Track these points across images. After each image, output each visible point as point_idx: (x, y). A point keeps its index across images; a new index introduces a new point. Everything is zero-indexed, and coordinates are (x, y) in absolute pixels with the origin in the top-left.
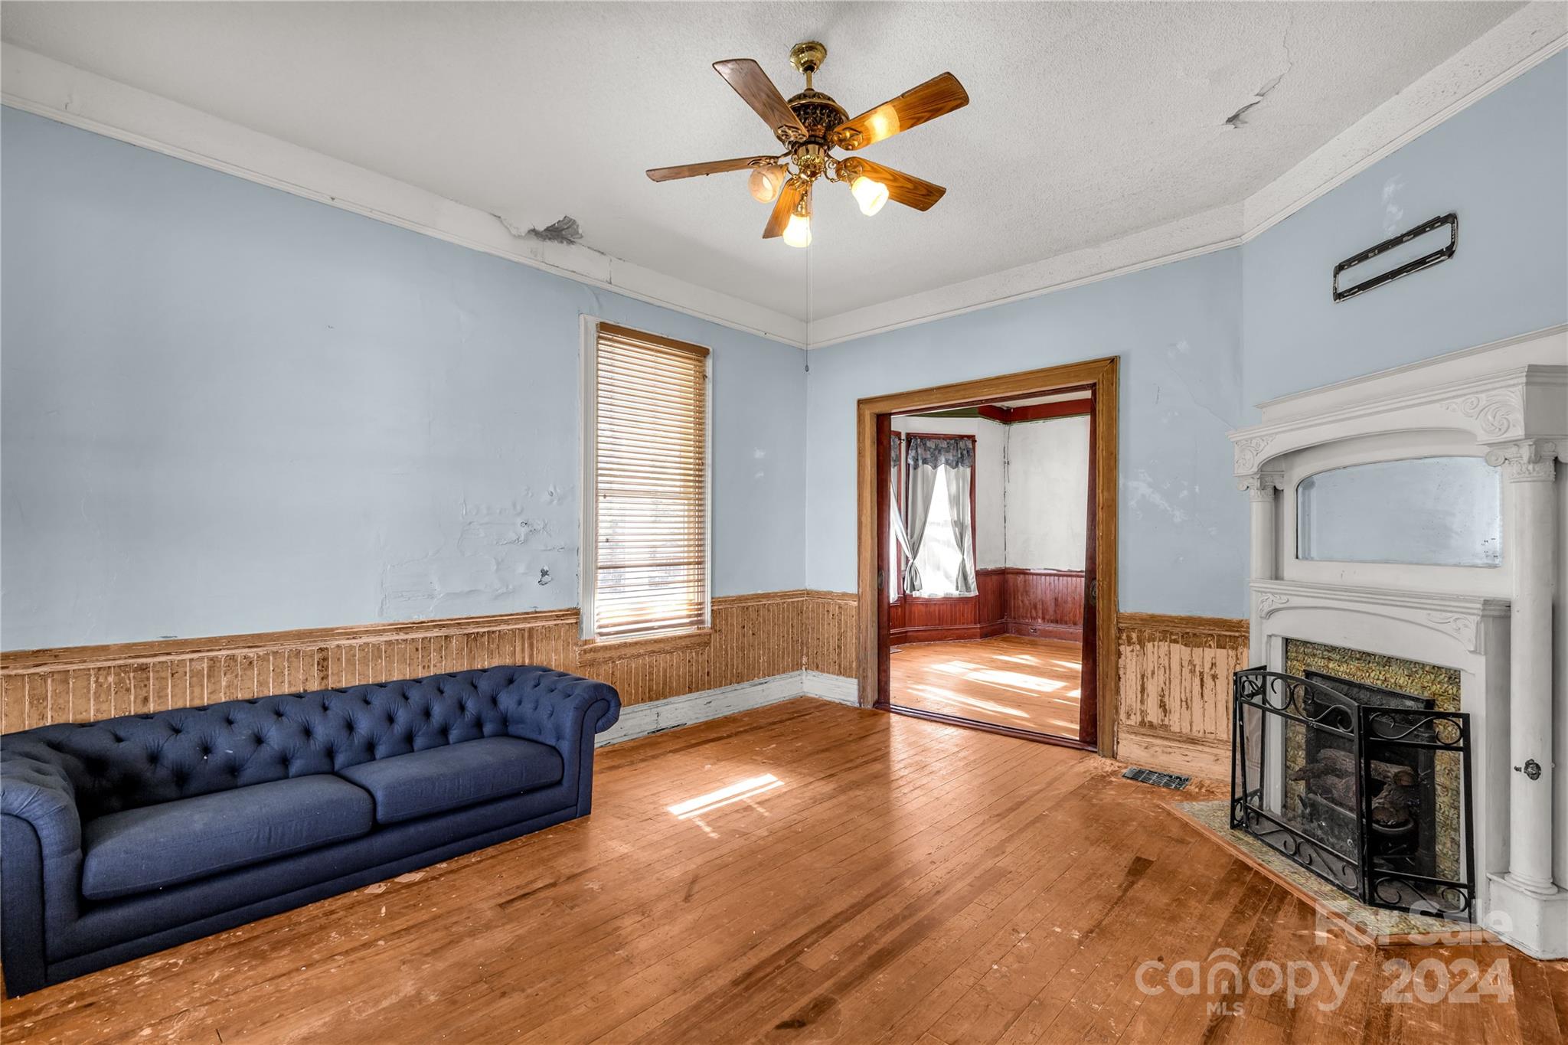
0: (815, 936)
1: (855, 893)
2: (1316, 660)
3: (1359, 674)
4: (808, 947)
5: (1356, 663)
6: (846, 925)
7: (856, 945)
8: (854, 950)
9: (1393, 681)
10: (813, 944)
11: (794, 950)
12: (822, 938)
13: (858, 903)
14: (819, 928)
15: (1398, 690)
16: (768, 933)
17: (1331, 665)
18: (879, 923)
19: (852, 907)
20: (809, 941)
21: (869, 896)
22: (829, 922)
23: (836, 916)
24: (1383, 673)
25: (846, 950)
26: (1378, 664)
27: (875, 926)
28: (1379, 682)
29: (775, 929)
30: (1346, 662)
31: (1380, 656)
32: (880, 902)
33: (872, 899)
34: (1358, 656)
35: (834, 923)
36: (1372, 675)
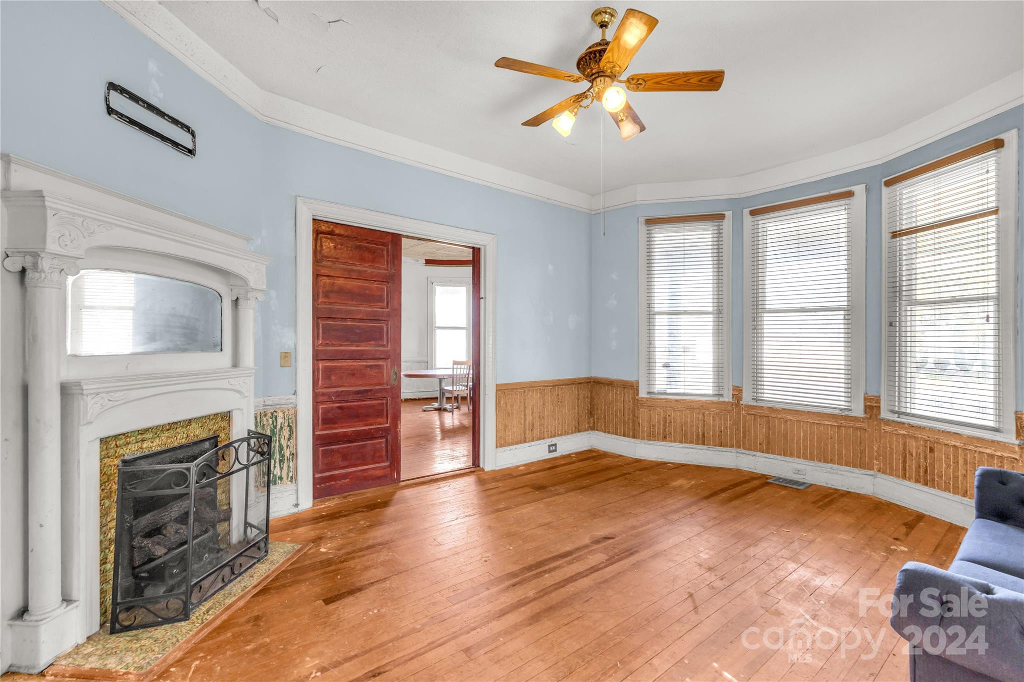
0: (600, 566)
1: (572, 589)
2: (129, 447)
3: (169, 441)
4: (603, 562)
5: (167, 434)
6: (581, 570)
7: (577, 561)
8: (578, 559)
9: (192, 435)
10: (601, 563)
11: (611, 562)
12: (596, 565)
13: (571, 582)
14: (597, 570)
15: (196, 439)
16: (627, 570)
17: (145, 445)
18: (562, 569)
19: (576, 580)
20: (603, 565)
21: (563, 586)
22: (591, 573)
23: (587, 575)
24: (186, 432)
25: (584, 559)
26: (182, 427)
27: (564, 569)
28: (184, 440)
29: (624, 571)
30: (158, 436)
31: (184, 421)
32: (557, 581)
33: (562, 584)
34: (168, 427)
35: (589, 572)
36: (178, 438)
